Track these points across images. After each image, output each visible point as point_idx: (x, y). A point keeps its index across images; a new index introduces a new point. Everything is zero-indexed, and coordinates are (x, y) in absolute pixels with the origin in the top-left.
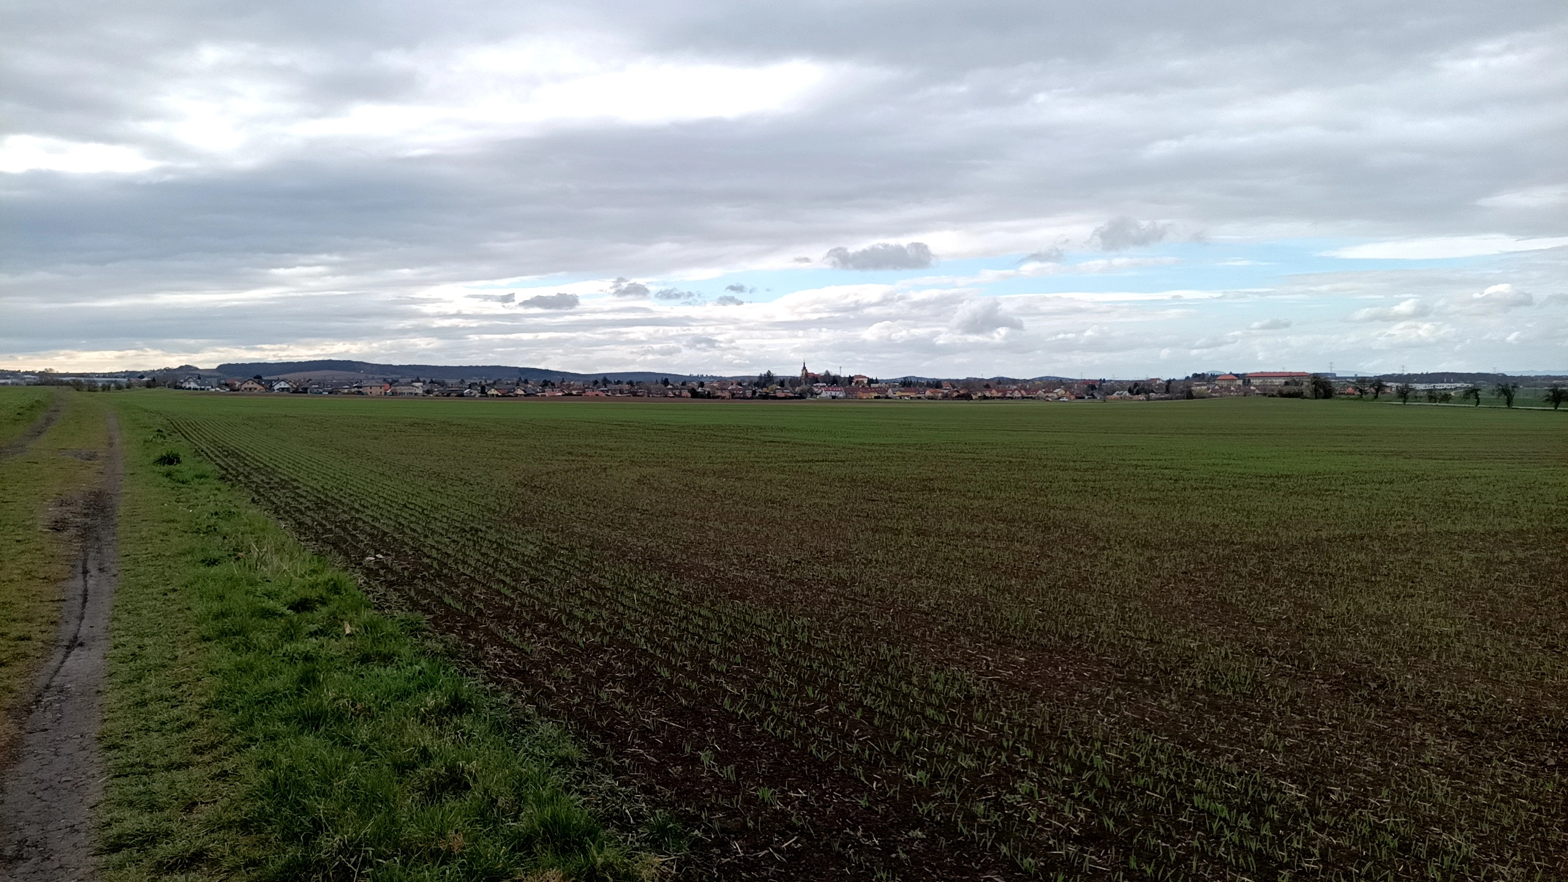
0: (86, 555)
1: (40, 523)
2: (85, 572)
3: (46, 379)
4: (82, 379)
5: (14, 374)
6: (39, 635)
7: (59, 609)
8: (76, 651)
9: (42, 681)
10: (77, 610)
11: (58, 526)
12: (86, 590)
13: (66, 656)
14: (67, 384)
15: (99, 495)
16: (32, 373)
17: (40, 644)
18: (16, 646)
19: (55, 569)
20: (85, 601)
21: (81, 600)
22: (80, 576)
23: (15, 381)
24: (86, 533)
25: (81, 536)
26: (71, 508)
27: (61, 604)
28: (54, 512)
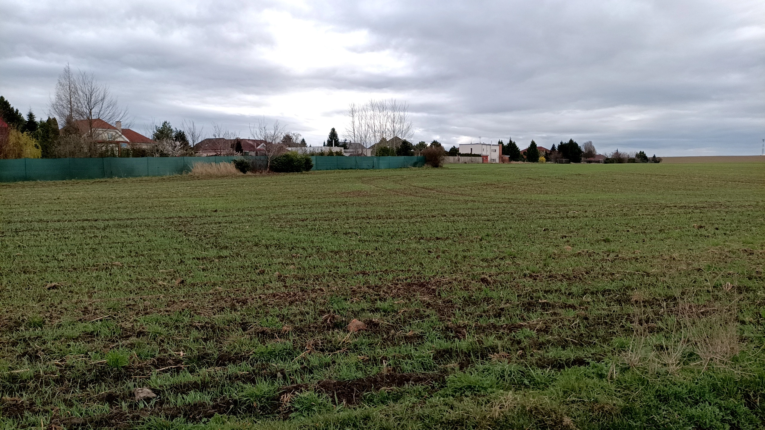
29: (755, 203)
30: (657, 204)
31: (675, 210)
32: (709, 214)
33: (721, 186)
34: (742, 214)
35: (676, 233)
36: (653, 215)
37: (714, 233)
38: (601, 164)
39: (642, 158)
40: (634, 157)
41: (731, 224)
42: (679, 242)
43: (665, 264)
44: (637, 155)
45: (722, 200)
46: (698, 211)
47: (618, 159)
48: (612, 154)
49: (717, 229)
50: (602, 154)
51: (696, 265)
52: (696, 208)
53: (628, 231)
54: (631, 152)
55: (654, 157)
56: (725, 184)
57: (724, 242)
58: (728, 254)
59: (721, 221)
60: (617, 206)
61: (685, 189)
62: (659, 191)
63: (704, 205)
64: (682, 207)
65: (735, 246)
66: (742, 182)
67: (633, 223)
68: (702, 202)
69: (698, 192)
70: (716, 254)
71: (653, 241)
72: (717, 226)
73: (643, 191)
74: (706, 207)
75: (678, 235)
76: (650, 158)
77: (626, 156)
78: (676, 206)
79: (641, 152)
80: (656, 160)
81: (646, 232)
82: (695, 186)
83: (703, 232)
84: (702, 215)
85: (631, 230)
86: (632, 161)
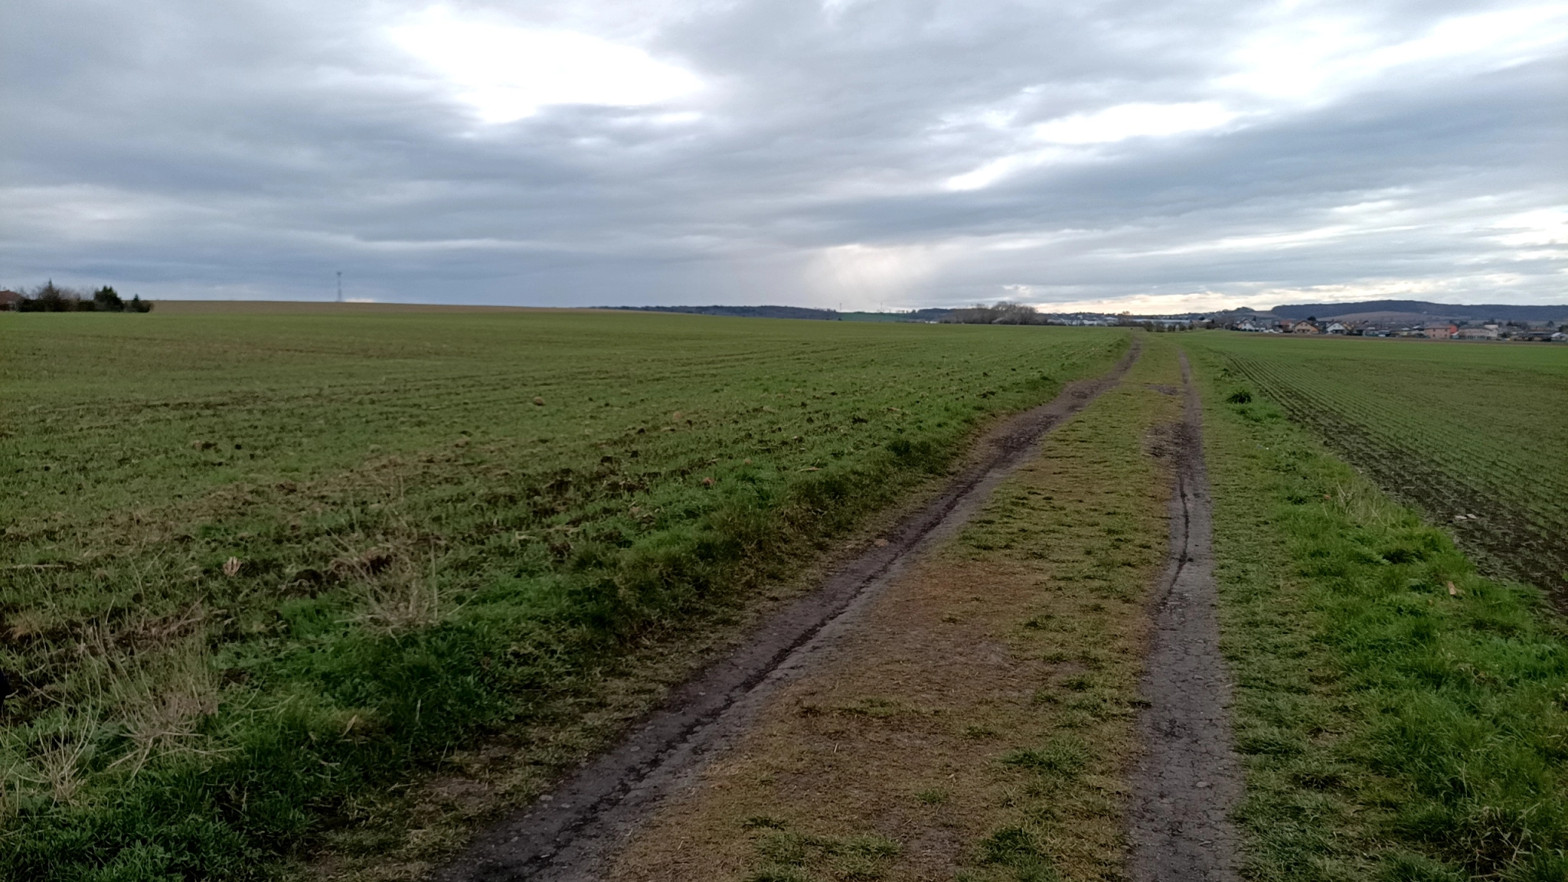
0: (1181, 480)
1: (1143, 447)
2: (1183, 496)
3: (1125, 321)
4: (1152, 321)
5: (1099, 316)
6: (1156, 546)
7: (1168, 525)
8: (1187, 565)
9: (1165, 586)
10: (1182, 528)
11: (1157, 452)
12: (1186, 512)
13: (1180, 567)
14: (1140, 325)
15: (1184, 426)
16: (1113, 315)
17: (1159, 554)
18: (1140, 552)
19: (1160, 490)
20: (1187, 522)
21: (1183, 520)
22: (1181, 500)
23: (1100, 322)
24: (1179, 460)
25: (1176, 463)
26: (1164, 437)
27: (1170, 521)
28: (1151, 439)
29: (317, 391)
30: (129, 402)
31: (163, 413)
32: (230, 418)
33: (263, 360)
34: (291, 414)
35: (151, 465)
36: (114, 427)
37: (232, 457)
38: (12, 313)
39: (108, 300)
40: (91, 297)
41: (267, 434)
42: (159, 483)
43: (119, 534)
44: (98, 295)
45: (259, 387)
46: (210, 412)
47: (52, 302)
48: (37, 291)
49: (238, 447)
50: (12, 290)
51: (181, 529)
52: (207, 406)
53: (47, 469)
54: (85, 287)
55: (136, 300)
56: (271, 356)
57: (247, 473)
58: (249, 497)
59: (250, 431)
60: (34, 412)
61: (193, 368)
62: (138, 374)
63: (225, 399)
64: (180, 404)
65: (266, 479)
66: (301, 351)
67: (62, 449)
68: (222, 393)
69: (218, 373)
70: (226, 499)
71: (100, 487)
72: (239, 441)
73: (104, 374)
74: (227, 404)
75: (159, 468)
76: (127, 302)
77: (72, 297)
78: (166, 405)
79: (105, 288)
80: (140, 306)
81: (89, 466)
82: (214, 360)
83: (211, 456)
84: (215, 420)
85: (53, 466)
86: (85, 306)
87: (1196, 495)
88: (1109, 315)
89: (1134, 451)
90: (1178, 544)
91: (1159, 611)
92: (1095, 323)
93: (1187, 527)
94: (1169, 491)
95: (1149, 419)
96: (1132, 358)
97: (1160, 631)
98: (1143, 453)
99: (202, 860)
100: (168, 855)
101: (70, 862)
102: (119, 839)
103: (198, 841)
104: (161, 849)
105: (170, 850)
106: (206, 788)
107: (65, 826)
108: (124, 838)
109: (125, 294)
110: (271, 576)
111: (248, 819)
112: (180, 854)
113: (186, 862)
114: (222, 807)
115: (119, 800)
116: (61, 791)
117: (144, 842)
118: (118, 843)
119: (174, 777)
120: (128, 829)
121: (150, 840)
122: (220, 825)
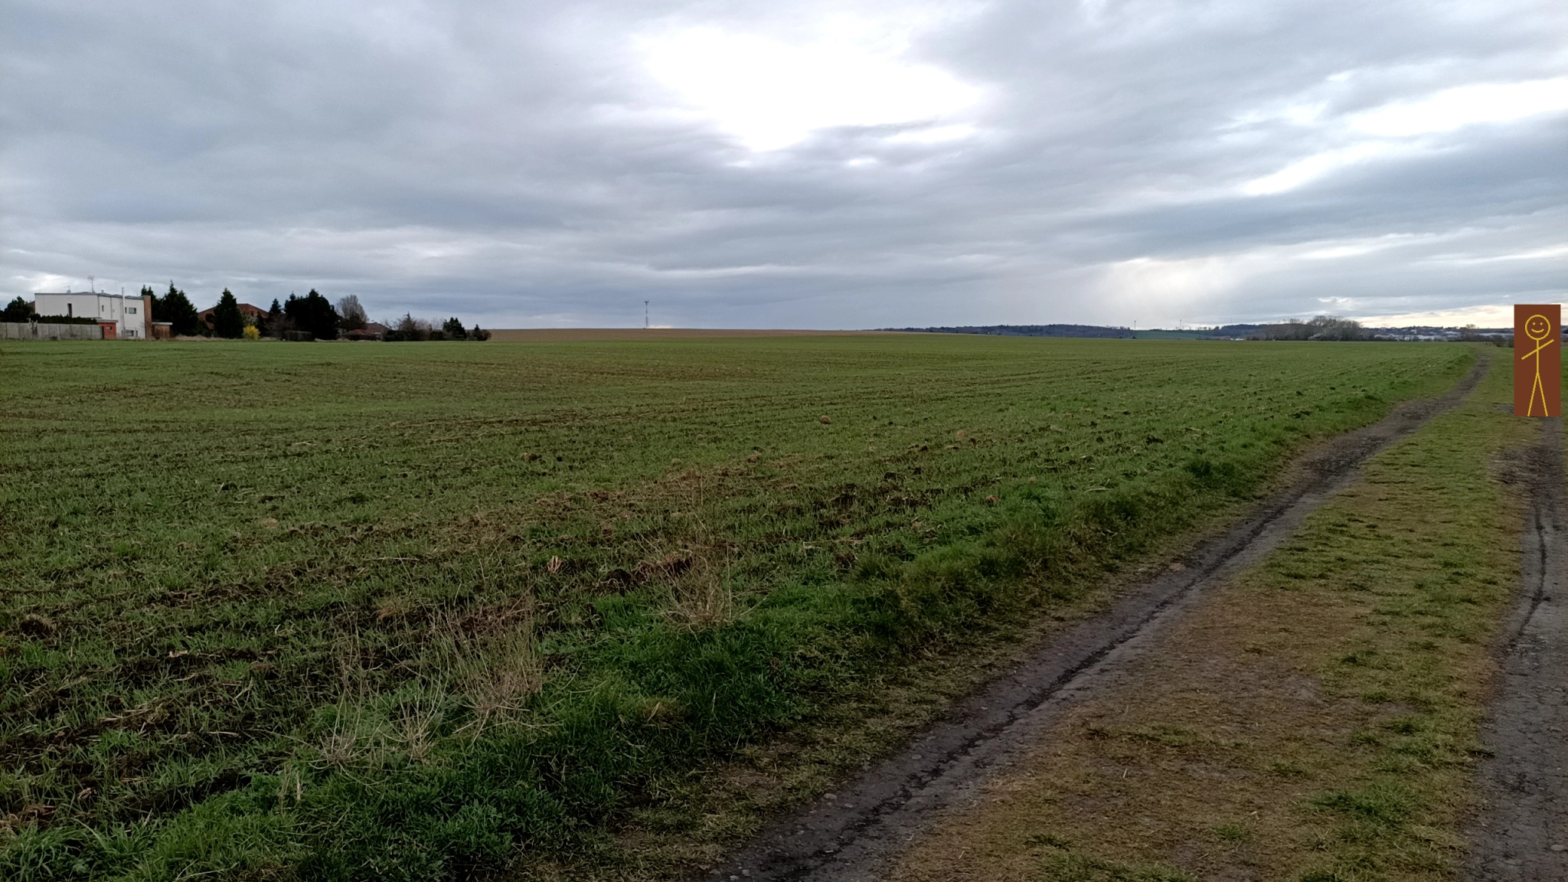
0: (1537, 510)
1: (1489, 473)
2: (1540, 528)
3: (1468, 335)
4: (1503, 335)
5: (1438, 330)
6: (1504, 582)
7: (1518, 560)
8: (1543, 605)
9: (1514, 627)
10: (1538, 565)
11: (1508, 479)
12: (1543, 546)
13: (1534, 607)
14: (1487, 339)
15: (1542, 451)
16: (1454, 329)
17: (1507, 591)
18: (1484, 588)
19: (1509, 520)
20: (1544, 556)
21: (1539, 555)
22: (1535, 532)
23: (1438, 337)
24: (1534, 489)
25: (1531, 491)
26: (1516, 462)
27: (1522, 556)
28: (1501, 465)
29: (626, 410)
30: (470, 419)
31: (498, 429)
32: (553, 433)
33: (580, 382)
34: (604, 430)
35: (488, 474)
36: (457, 440)
37: (554, 468)
38: (378, 342)
39: (454, 330)
40: (440, 328)
41: (584, 449)
42: (494, 490)
43: (461, 533)
44: (446, 326)
45: (577, 407)
46: (536, 428)
47: (410, 332)
48: (398, 322)
49: (560, 459)
50: (379, 322)
51: (512, 531)
52: (534, 423)
53: (405, 476)
54: (434, 319)
55: (477, 329)
56: (587, 378)
57: (566, 483)
58: (568, 504)
59: (570, 446)
60: (395, 427)
61: (521, 390)
62: (478, 395)
63: (549, 417)
64: (511, 421)
65: (582, 488)
66: (613, 374)
67: (417, 459)
68: (546, 412)
69: (543, 394)
70: (549, 505)
71: (446, 492)
72: (560, 454)
73: (450, 395)
74: (550, 421)
75: (494, 476)
76: (469, 331)
77: (425, 328)
78: (501, 422)
79: (452, 319)
80: (480, 335)
81: (438, 474)
82: (539, 383)
83: (538, 467)
84: (540, 435)
85: (410, 473)
86: (436, 336)
87: (1556, 528)
88: (1449, 329)
89: (1478, 477)
90: (1532, 582)
91: (1507, 654)
92: (1433, 338)
93: (1544, 563)
94: (1522, 522)
95: (1498, 443)
96: (1477, 376)
97: (1506, 676)
98: (1489, 479)
99: (528, 823)
100: (500, 816)
101: (422, 813)
102: (461, 797)
103: (525, 805)
104: (495, 810)
105: (501, 811)
106: (532, 758)
107: (418, 781)
108: (464, 797)
109: (468, 325)
110: (587, 575)
111: (566, 789)
112: (510, 815)
113: (514, 823)
114: (545, 777)
115: (461, 763)
116: (418, 750)
117: (481, 802)
118: (460, 800)
119: (506, 746)
120: (468, 788)
121: (486, 800)
122: (543, 793)
